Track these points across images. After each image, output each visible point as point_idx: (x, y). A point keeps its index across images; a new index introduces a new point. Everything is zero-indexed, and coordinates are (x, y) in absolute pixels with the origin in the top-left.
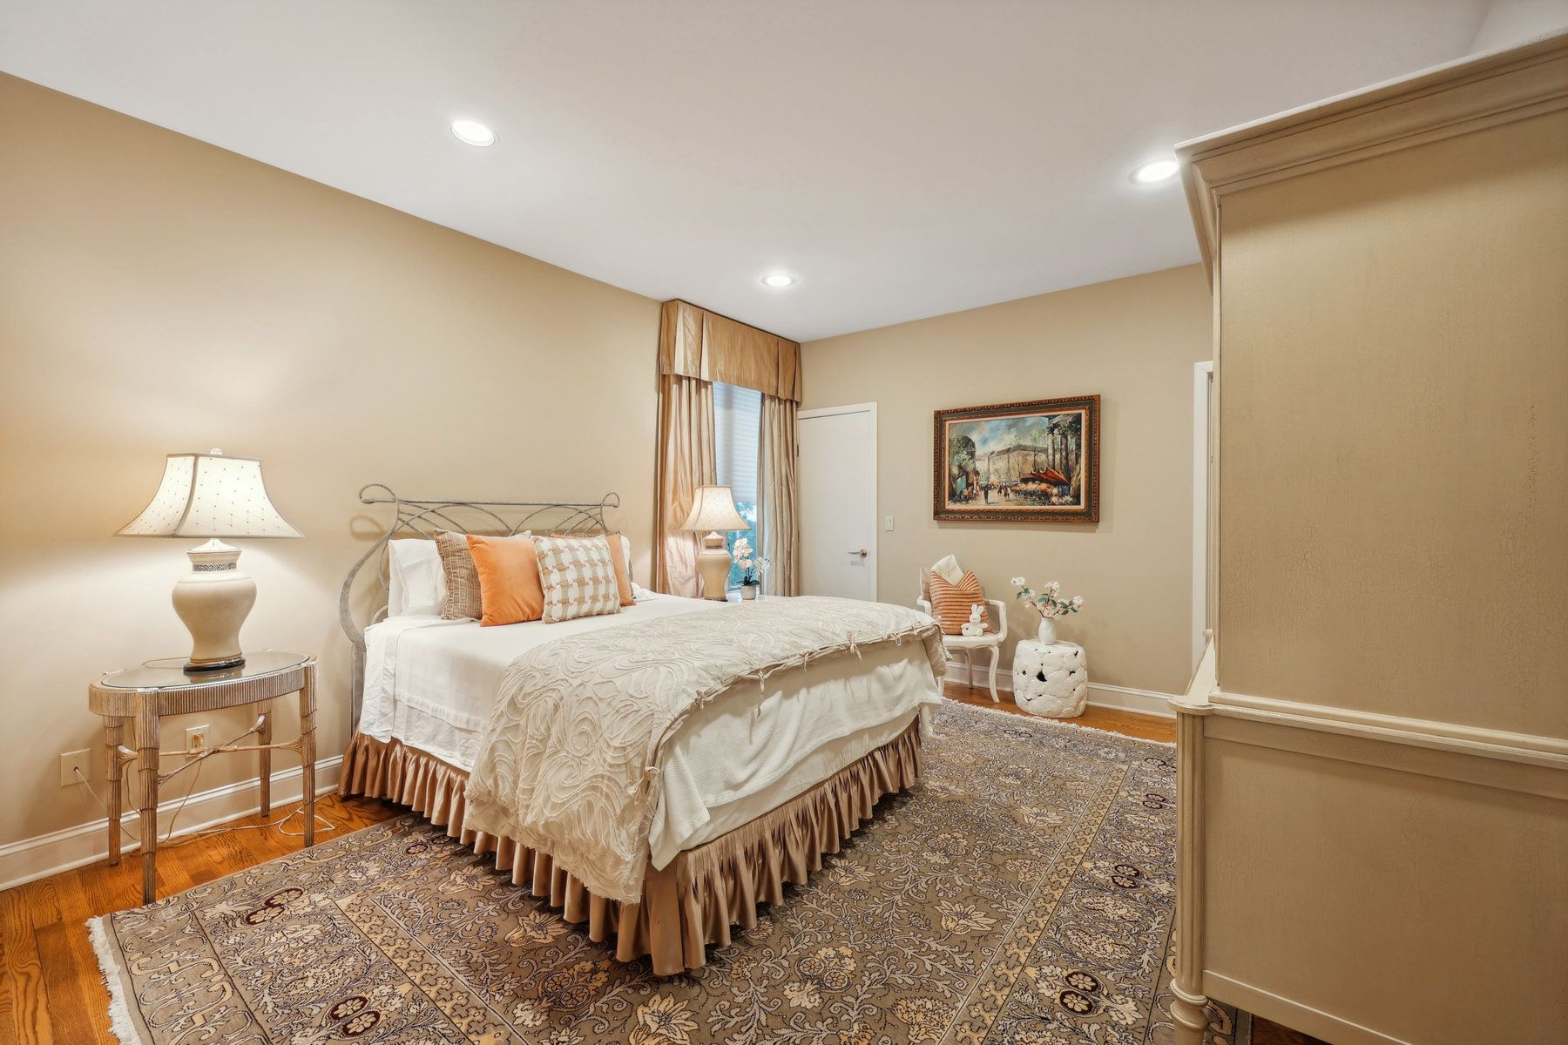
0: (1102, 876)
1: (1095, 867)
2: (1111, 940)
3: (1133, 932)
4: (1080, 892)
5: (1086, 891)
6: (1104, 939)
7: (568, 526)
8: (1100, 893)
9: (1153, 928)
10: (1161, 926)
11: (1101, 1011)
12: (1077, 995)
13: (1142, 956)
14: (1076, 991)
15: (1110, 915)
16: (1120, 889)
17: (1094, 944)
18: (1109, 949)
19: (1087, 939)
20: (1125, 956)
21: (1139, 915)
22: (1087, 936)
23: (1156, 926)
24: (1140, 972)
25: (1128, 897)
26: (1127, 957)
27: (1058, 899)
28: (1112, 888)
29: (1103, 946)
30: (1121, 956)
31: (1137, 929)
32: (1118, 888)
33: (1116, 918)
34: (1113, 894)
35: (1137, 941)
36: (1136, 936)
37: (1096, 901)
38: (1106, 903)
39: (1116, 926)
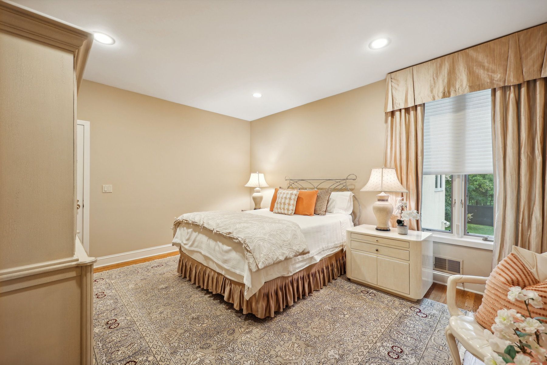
0: (140, 359)
1: (147, 360)
2: (115, 341)
3: (110, 349)
4: (141, 346)
5: (139, 348)
6: (118, 339)
7: (340, 187)
8: (134, 351)
9: (104, 356)
10: (102, 360)
11: (104, 325)
12: (113, 323)
13: (102, 345)
14: (114, 323)
15: (123, 348)
16: (128, 360)
17: (119, 336)
18: (114, 338)
19: (123, 335)
20: (108, 340)
21: (112, 357)
22: (124, 336)
23: (103, 358)
24: (100, 340)
25: (123, 360)
26: (107, 341)
27: (145, 337)
28: (131, 358)
29: (117, 337)
30: (109, 339)
31: (110, 351)
32: (129, 360)
33: (120, 349)
34: (129, 356)
35: (107, 347)
36: (109, 348)
37: (133, 348)
38: (128, 351)
39: (118, 346)
